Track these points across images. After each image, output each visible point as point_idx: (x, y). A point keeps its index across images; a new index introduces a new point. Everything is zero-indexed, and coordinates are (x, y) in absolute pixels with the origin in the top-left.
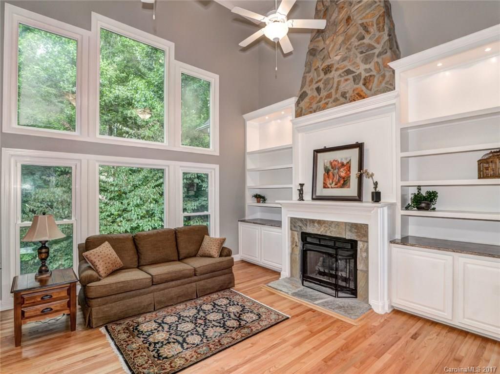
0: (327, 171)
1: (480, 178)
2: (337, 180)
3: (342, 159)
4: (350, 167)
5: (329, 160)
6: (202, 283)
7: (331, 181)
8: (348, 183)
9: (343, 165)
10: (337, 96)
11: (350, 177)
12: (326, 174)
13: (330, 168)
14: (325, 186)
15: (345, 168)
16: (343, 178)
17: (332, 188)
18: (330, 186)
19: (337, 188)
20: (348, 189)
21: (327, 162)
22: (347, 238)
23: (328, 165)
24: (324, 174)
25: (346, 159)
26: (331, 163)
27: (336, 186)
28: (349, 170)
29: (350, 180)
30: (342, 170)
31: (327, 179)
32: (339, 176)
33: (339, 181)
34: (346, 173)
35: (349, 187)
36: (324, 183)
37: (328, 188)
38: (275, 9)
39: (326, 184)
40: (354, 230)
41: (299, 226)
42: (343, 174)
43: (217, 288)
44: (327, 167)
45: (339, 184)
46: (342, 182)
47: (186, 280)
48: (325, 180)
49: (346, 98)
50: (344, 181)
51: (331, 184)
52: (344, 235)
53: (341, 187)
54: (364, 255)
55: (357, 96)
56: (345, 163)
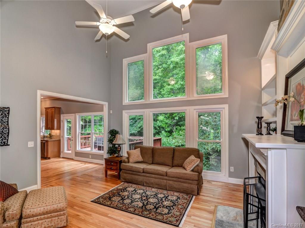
6: (171, 182)
43: (182, 190)
47: (161, 176)
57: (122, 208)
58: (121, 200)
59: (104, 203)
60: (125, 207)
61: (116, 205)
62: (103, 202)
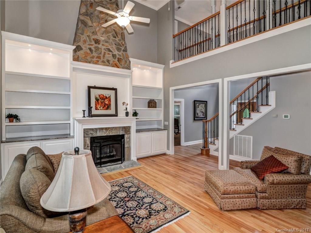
0: (97, 100)
1: (148, 107)
2: (104, 106)
3: (106, 94)
4: (110, 99)
5: (98, 94)
7: (100, 106)
8: (110, 108)
9: (106, 98)
10: (104, 60)
11: (110, 104)
12: (97, 102)
13: (99, 98)
14: (96, 109)
15: (108, 99)
16: (107, 105)
17: (101, 110)
18: (99, 109)
19: (104, 110)
20: (110, 110)
21: (97, 95)
22: (120, 134)
23: (98, 97)
24: (95, 102)
25: (108, 95)
26: (99, 96)
27: (103, 109)
28: (110, 101)
29: (111, 106)
30: (106, 100)
31: (97, 104)
32: (105, 103)
33: (105, 106)
34: (108, 102)
35: (110, 109)
36: (96, 107)
37: (99, 110)
38: (122, 9)
39: (97, 108)
40: (124, 130)
41: (90, 133)
42: (107, 103)
44: (97, 98)
45: (105, 108)
46: (106, 107)
48: (96, 105)
49: (109, 63)
50: (108, 106)
51: (100, 108)
52: (119, 133)
53: (106, 110)
54: (128, 140)
55: (115, 65)
56: (108, 97)
57: (158, 194)
58: (154, 203)
59: (174, 204)
60: (155, 194)
61: (162, 198)
62: (175, 206)
